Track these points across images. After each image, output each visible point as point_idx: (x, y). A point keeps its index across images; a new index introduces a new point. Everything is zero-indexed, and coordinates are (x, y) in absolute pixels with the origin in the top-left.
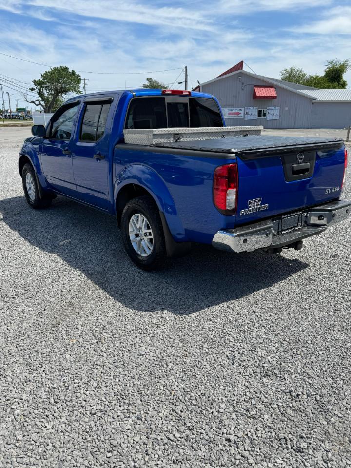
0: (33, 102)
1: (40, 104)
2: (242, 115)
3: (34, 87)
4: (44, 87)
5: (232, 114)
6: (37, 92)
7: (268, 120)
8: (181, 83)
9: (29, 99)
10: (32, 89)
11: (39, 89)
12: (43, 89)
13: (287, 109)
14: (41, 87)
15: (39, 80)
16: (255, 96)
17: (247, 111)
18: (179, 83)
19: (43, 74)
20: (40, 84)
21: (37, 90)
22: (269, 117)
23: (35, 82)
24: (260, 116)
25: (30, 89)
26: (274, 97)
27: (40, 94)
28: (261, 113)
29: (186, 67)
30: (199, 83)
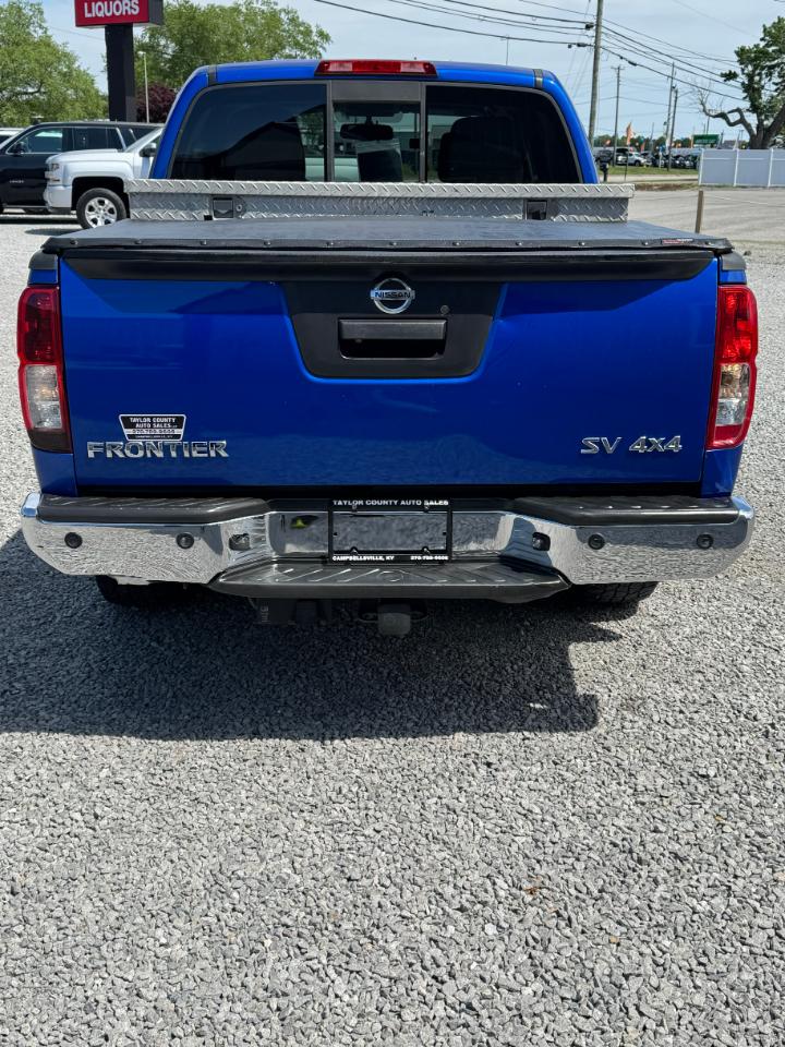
0: (723, 116)
1: (742, 121)
3: (737, 68)
4: (763, 68)
6: (743, 84)
9: (714, 104)
10: (730, 76)
11: (748, 75)
12: (760, 74)
14: (755, 68)
15: (757, 46)
19: (768, 25)
20: (756, 59)
21: (743, 79)
23: (742, 54)
25: (722, 75)
27: (752, 90)
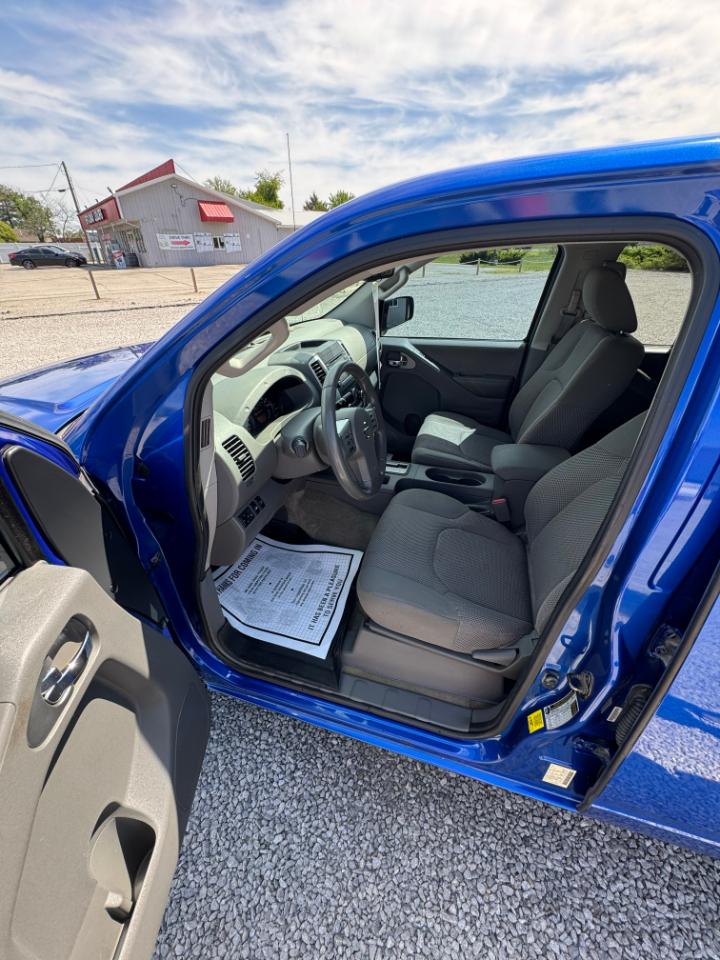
2: (192, 244)
5: (178, 243)
7: (228, 251)
8: (64, 191)
13: (248, 236)
16: (204, 217)
17: (198, 239)
18: (61, 191)
22: (229, 248)
24: (216, 246)
26: (230, 220)
28: (217, 243)
29: (63, 163)
30: (110, 191)
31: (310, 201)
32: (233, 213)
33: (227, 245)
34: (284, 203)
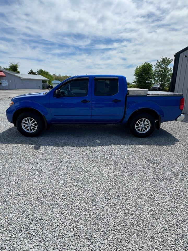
13: (10, 81)
26: (4, 76)
31: (30, 71)
32: (5, 74)
33: (2, 84)
34: (20, 72)
